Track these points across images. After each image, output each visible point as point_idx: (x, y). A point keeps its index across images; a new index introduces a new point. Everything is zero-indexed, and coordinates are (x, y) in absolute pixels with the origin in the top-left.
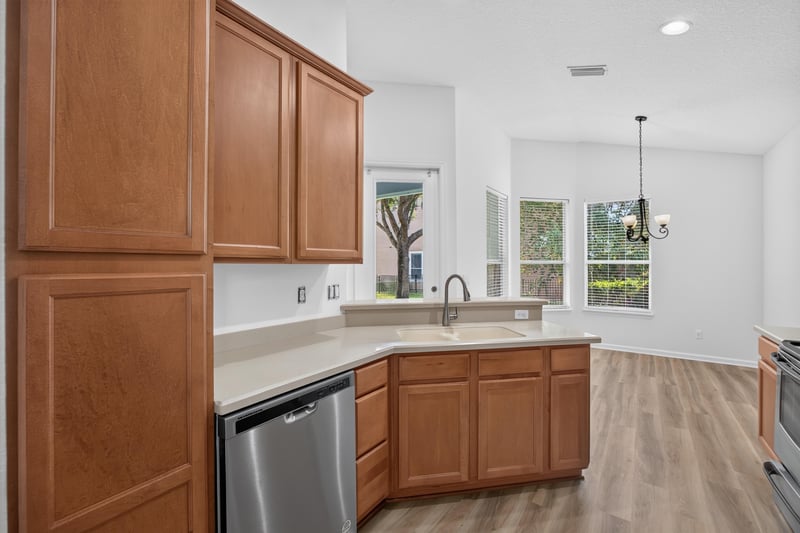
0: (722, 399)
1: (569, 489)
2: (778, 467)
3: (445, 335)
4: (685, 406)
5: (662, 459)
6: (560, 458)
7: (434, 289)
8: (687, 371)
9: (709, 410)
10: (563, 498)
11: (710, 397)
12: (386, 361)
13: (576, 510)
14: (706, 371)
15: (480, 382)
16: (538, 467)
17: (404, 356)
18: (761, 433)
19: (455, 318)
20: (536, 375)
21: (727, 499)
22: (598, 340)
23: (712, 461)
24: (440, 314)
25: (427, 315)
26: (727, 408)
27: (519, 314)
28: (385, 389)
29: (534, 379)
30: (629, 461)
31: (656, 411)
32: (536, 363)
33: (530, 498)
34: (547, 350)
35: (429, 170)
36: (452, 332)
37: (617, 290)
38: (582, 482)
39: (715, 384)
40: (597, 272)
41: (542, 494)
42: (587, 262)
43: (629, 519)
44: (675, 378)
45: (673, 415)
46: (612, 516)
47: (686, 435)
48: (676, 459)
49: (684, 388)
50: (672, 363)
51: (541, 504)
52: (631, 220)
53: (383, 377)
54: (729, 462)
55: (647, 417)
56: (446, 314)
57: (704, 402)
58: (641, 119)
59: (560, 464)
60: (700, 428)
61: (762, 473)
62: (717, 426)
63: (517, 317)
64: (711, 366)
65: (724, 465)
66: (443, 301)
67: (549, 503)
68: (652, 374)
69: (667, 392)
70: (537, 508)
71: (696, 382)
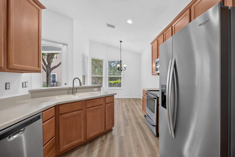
0: (135, 105)
1: (110, 133)
2: (146, 115)
3: (73, 97)
4: (129, 107)
5: (128, 120)
6: (108, 126)
8: (129, 101)
9: (134, 108)
10: (109, 136)
11: (134, 105)
12: (54, 108)
13: (112, 138)
15: (87, 109)
16: (103, 130)
17: (61, 105)
18: (143, 110)
19: (76, 92)
20: (102, 105)
21: (139, 124)
22: (116, 94)
23: (136, 118)
24: (71, 91)
25: (66, 91)
26: (136, 107)
27: (95, 89)
28: (54, 118)
29: (101, 106)
30: (121, 122)
31: (125, 110)
32: (102, 102)
33: (101, 139)
34: (104, 98)
35: (64, 44)
36: (76, 96)
37: (115, 83)
38: (113, 131)
39: (134, 102)
40: (111, 79)
41: (104, 137)
42: (108, 76)
43: (123, 135)
44: (127, 103)
45: (128, 110)
46: (120, 136)
47: (131, 114)
48: (130, 120)
49: (129, 104)
50: (126, 100)
51: (104, 140)
52: (118, 65)
53: (53, 114)
54: (138, 117)
55: (123, 112)
56: (73, 90)
57: (133, 106)
58: (121, 42)
59: (108, 128)
60: (133, 112)
61: (144, 117)
62: (136, 111)
63: (94, 90)
64: (133, 99)
65: (138, 118)
66: (72, 87)
67: (106, 138)
68: (123, 102)
69: (126, 106)
70: (103, 141)
71: (131, 103)
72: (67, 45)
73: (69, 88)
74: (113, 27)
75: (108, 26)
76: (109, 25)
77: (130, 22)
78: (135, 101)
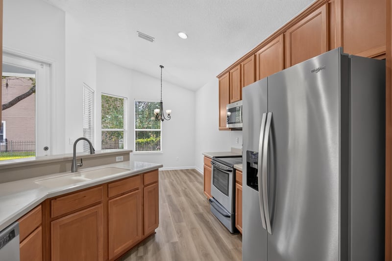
0: (188, 182)
1: (152, 240)
2: (212, 199)
3: (75, 178)
4: (179, 188)
5: (179, 211)
6: (149, 227)
7: (46, 149)
8: (175, 174)
9: (186, 187)
10: (151, 247)
11: (185, 183)
12: (40, 206)
13: (157, 248)
14: (181, 173)
15: (110, 201)
16: (140, 237)
17: (55, 198)
18: (205, 191)
19: (81, 166)
20: (137, 189)
21: (201, 216)
23: (194, 206)
24: (69, 165)
25: (58, 167)
26: (191, 185)
27: (118, 158)
28: (40, 228)
29: (137, 191)
30: (169, 217)
31: (171, 193)
32: (138, 183)
33: (136, 255)
34: (142, 175)
35: (42, 63)
36: (80, 175)
37: (147, 143)
38: (156, 235)
39: (185, 178)
40: (140, 135)
41: (141, 249)
42: (135, 130)
43: (177, 240)
44: (173, 178)
45: (177, 192)
46: (172, 243)
47: (183, 199)
48: (184, 210)
49: (177, 181)
50: (170, 173)
51: (142, 255)
52: (157, 111)
53: (38, 220)
54: (197, 204)
55: (169, 196)
56: (74, 164)
57: (184, 185)
58: (162, 67)
59: (147, 232)
60: (186, 195)
61: (207, 203)
62: (191, 192)
63: (117, 161)
64: (182, 171)
65: (196, 205)
67: (146, 252)
68: (165, 179)
69: (172, 185)
70: (141, 257)
71: (180, 178)
72: (50, 65)
73: (64, 159)
74: (150, 39)
75: (139, 36)
76: (141, 35)
77: (183, 35)
78: (186, 174)
